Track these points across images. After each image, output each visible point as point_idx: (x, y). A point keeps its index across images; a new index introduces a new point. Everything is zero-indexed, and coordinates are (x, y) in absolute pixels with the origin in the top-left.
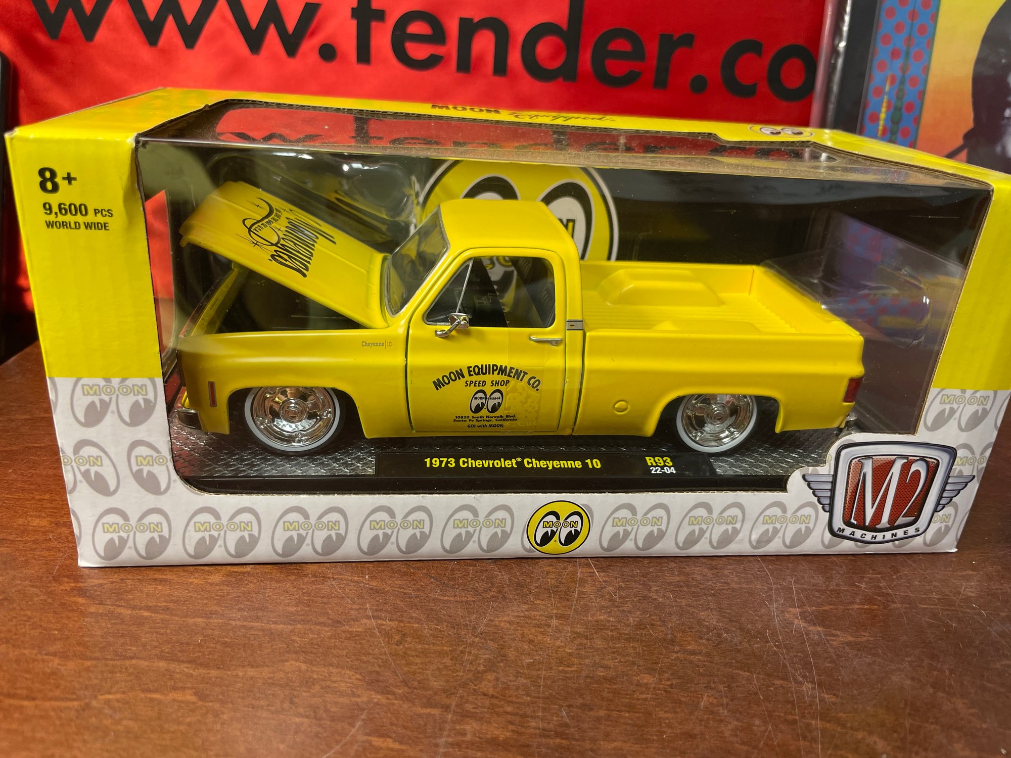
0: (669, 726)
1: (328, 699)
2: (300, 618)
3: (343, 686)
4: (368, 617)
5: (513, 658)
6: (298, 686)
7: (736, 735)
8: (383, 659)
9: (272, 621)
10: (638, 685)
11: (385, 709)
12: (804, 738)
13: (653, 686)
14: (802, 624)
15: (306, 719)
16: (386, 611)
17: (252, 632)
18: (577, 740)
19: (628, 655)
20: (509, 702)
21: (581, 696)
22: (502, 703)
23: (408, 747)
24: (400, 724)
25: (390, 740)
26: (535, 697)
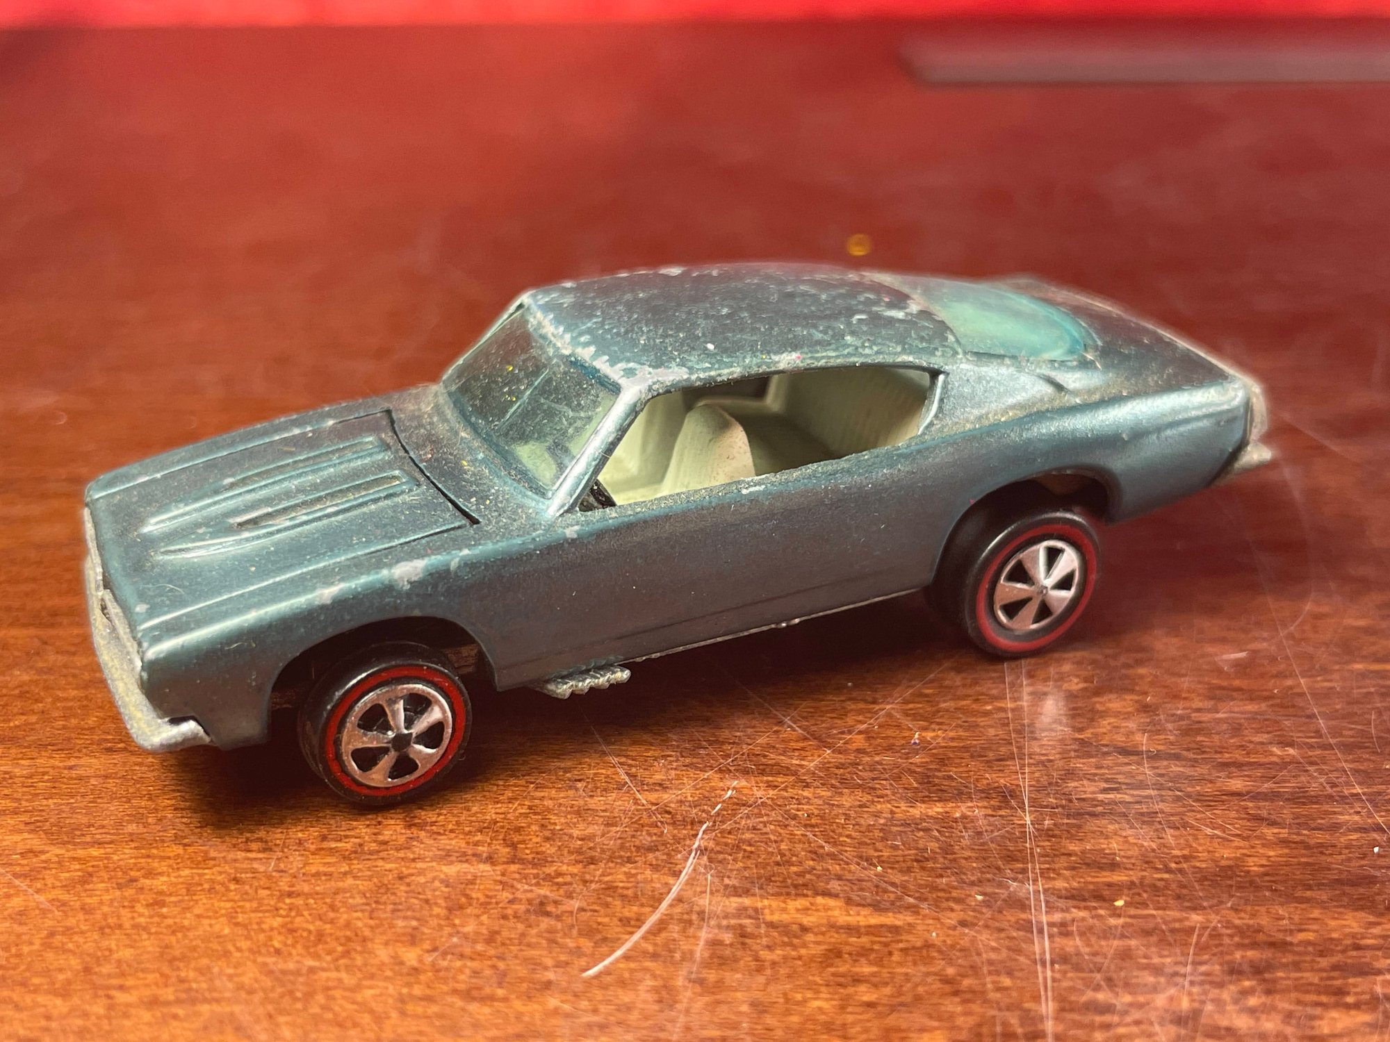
1: (548, 803)
11: (776, 815)
15: (484, 867)
20: (1225, 765)
22: (1202, 769)
23: (910, 919)
24: (850, 853)
25: (831, 902)
26: (1311, 747)
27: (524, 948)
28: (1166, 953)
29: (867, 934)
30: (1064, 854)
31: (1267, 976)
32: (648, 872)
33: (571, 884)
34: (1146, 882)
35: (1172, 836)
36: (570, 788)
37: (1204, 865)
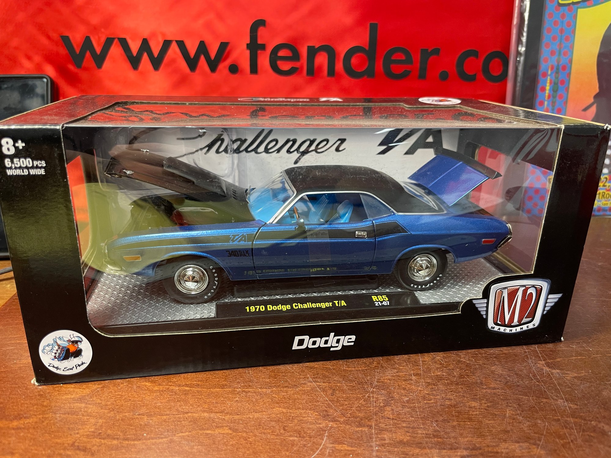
0: (493, 427)
1: (304, 426)
2: (274, 385)
3: (310, 419)
4: (311, 382)
5: (398, 398)
6: (285, 421)
7: (530, 429)
8: (326, 404)
9: (259, 388)
10: (470, 407)
11: (337, 429)
12: (566, 428)
13: (478, 407)
14: (548, 369)
15: (296, 438)
16: (319, 378)
17: (249, 394)
18: (447, 438)
19: (460, 392)
20: (403, 421)
21: (441, 415)
22: (400, 422)
23: (356, 449)
24: (348, 437)
25: (345, 446)
26: (416, 418)
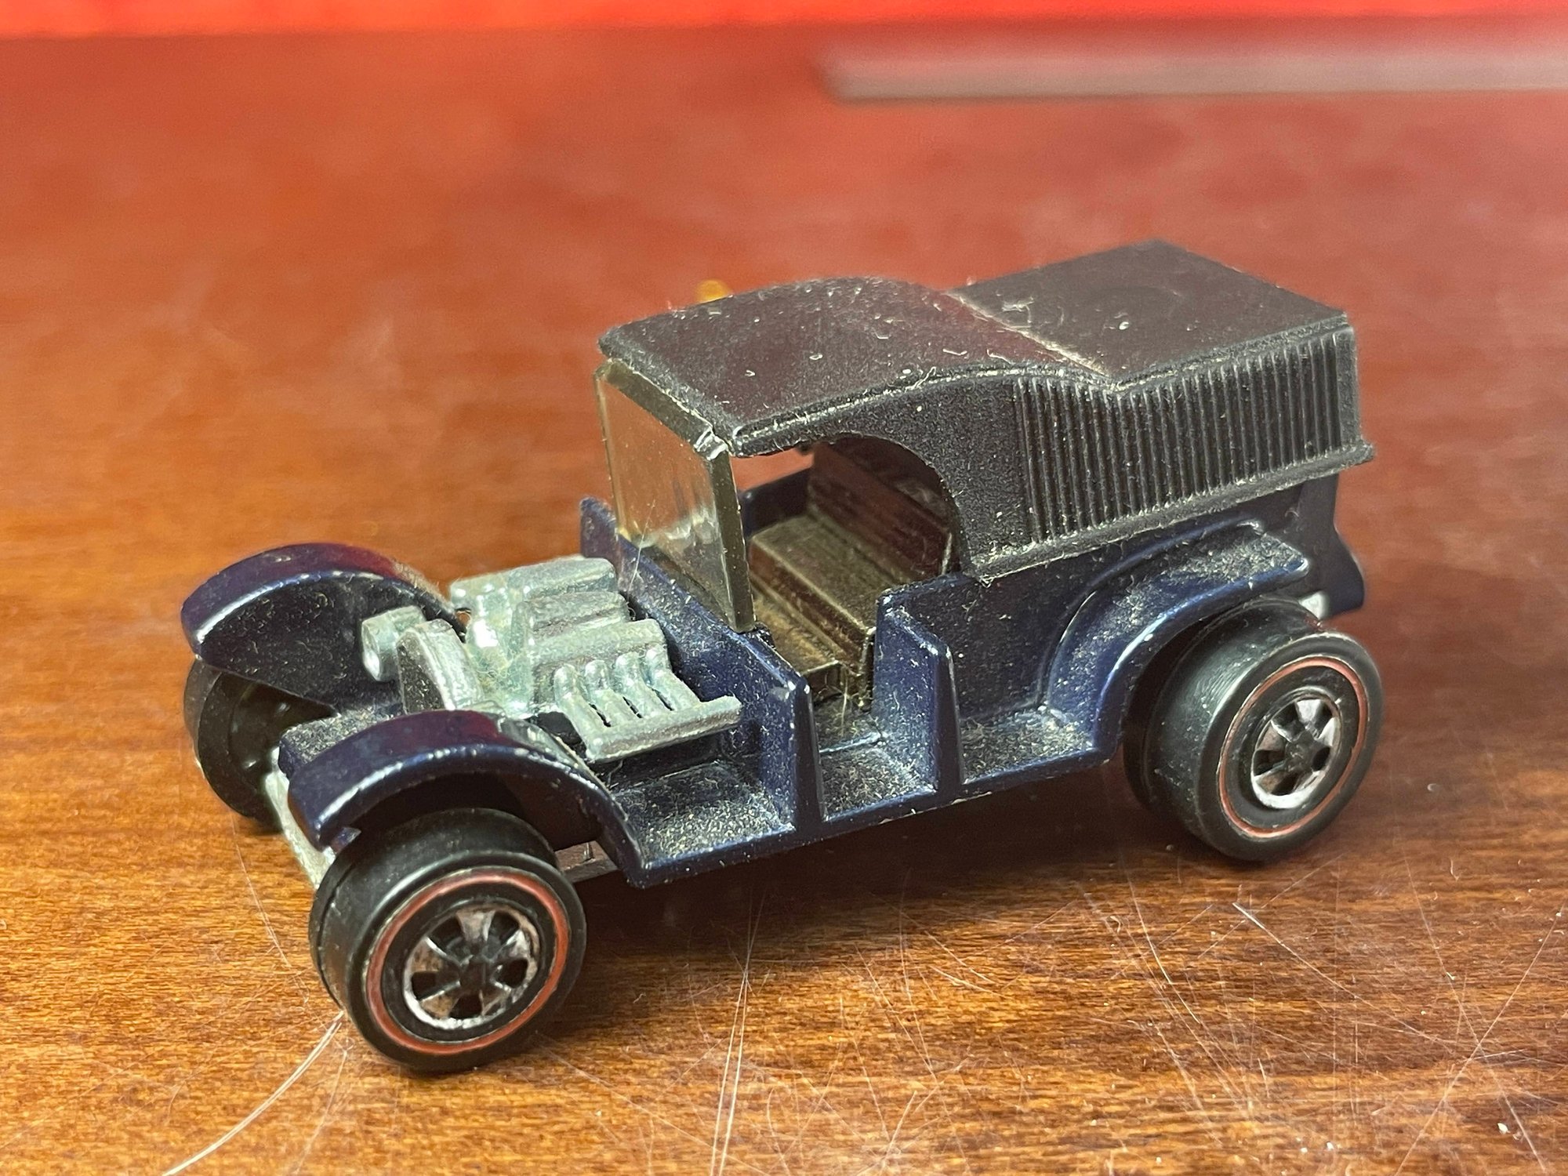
27: (100, 1144)
28: (870, 1127)
29: (518, 1116)
30: (778, 1013)
31: (982, 1152)
32: (273, 1049)
33: (174, 1066)
34: (867, 1043)
35: (911, 988)
36: (203, 951)
37: (940, 1022)
